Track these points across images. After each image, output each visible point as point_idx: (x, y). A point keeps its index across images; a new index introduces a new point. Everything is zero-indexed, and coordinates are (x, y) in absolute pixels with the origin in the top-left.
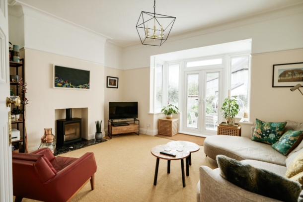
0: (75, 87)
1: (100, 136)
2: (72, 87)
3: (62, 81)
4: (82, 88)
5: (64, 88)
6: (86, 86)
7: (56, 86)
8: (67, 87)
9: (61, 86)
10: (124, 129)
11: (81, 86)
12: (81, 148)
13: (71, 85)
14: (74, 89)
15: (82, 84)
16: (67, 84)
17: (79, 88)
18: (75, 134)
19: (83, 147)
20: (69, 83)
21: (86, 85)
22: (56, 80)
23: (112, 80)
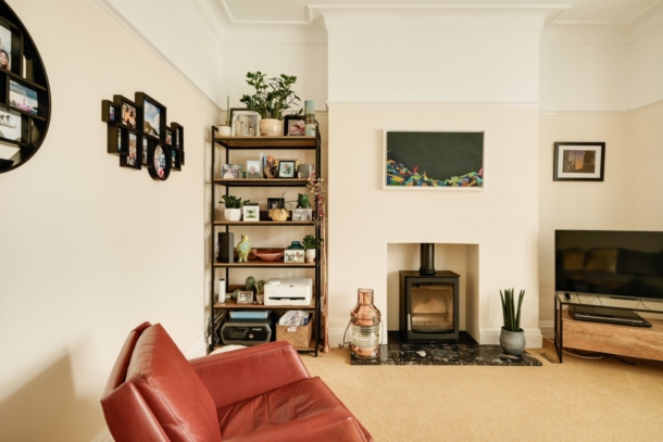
0: (439, 184)
1: (515, 341)
2: (429, 184)
3: (404, 170)
4: (460, 185)
5: (409, 188)
6: (471, 180)
7: (389, 182)
8: (415, 184)
9: (403, 184)
10: (623, 339)
11: (454, 179)
12: (443, 363)
13: (426, 179)
14: (437, 189)
15: (459, 175)
16: (417, 177)
17: (449, 185)
18: (445, 315)
19: (452, 362)
20: (420, 172)
21: (471, 175)
22: (388, 168)
23: (575, 152)
